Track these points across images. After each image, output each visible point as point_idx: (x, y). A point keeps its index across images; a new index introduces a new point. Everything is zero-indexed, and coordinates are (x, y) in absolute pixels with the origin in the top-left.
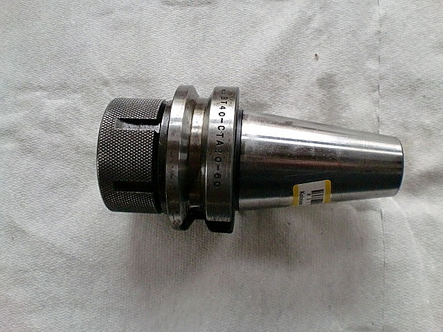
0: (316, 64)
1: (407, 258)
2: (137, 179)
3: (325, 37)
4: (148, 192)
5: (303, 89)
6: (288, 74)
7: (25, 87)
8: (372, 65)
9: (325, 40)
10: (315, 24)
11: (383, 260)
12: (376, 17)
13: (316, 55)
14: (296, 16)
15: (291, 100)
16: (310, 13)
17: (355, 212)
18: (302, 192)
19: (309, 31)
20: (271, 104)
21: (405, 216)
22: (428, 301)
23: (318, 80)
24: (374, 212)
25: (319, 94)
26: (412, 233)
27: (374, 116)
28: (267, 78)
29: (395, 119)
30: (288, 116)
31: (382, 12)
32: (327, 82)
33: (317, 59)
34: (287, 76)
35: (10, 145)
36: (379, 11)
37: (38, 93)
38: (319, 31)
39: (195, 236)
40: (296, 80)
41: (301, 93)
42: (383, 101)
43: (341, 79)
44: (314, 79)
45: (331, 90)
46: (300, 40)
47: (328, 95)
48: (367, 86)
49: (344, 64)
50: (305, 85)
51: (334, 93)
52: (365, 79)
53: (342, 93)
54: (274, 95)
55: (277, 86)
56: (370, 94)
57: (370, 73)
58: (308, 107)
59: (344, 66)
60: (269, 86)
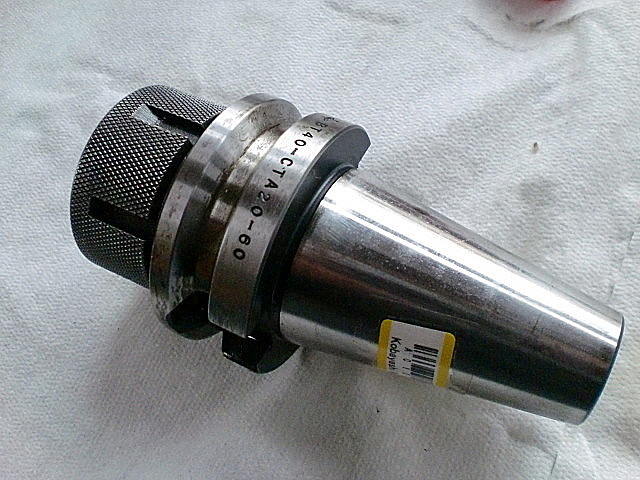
0: (529, 159)
2: (127, 206)
3: (561, 121)
4: (137, 237)
5: (492, 193)
6: (478, 162)
7: (88, 63)
8: (631, 194)
9: (560, 126)
10: (552, 98)
13: (535, 145)
14: (525, 76)
15: (466, 205)
16: (550, 78)
18: (397, 340)
19: (538, 106)
23: (523, 185)
24: (542, 454)
25: (516, 208)
27: (607, 282)
28: (439, 156)
32: (536, 193)
33: (535, 152)
34: (476, 165)
35: (29, 134)
37: (100, 76)
38: (556, 110)
39: (215, 368)
40: (487, 177)
41: (488, 198)
42: (631, 261)
43: (563, 195)
44: (517, 181)
45: (539, 210)
46: (517, 114)
47: (531, 216)
48: (609, 226)
49: (579, 173)
50: (499, 187)
51: (544, 216)
52: (610, 213)
53: (559, 220)
54: (440, 187)
55: (451, 176)
56: (610, 242)
57: (622, 206)
58: (489, 225)
59: (577, 176)
60: (438, 170)
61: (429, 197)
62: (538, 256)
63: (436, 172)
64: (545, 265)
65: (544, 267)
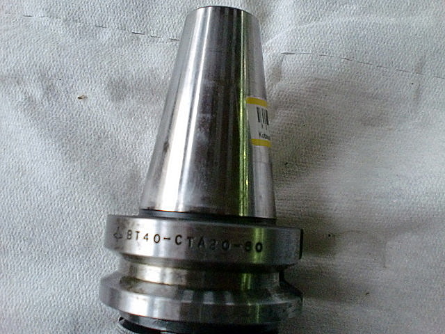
0: (92, 100)
1: (343, 33)
3: (58, 84)
5: (121, 122)
6: (97, 137)
8: (106, 36)
9: (63, 84)
11: (342, 60)
12: (46, 21)
13: (80, 98)
14: (21, 115)
15: (132, 138)
16: (20, 97)
17: (282, 83)
19: (46, 103)
20: (132, 164)
21: (293, 27)
22: (392, 19)
23: (113, 101)
24: (284, 61)
25: (131, 103)
26: (313, 23)
27: (169, 44)
28: (97, 163)
29: (177, 21)
30: (153, 145)
31: (41, 13)
32: (119, 90)
33: (86, 97)
34: (99, 138)
36: (39, 17)
38: (49, 90)
40: (108, 128)
41: (125, 124)
42: (152, 32)
43: (117, 73)
44: (110, 105)
45: (129, 87)
46: (54, 116)
47: (134, 92)
48: (131, 46)
49: (99, 65)
50: (116, 117)
51: (133, 84)
52: (122, 47)
53: (135, 74)
54: (121, 159)
55: (111, 153)
56: (141, 45)
57: (115, 40)
58: (146, 118)
59: (101, 66)
60: (108, 162)
61: (130, 166)
62: (163, 84)
63: (110, 164)
64: (168, 78)
65: (169, 79)
